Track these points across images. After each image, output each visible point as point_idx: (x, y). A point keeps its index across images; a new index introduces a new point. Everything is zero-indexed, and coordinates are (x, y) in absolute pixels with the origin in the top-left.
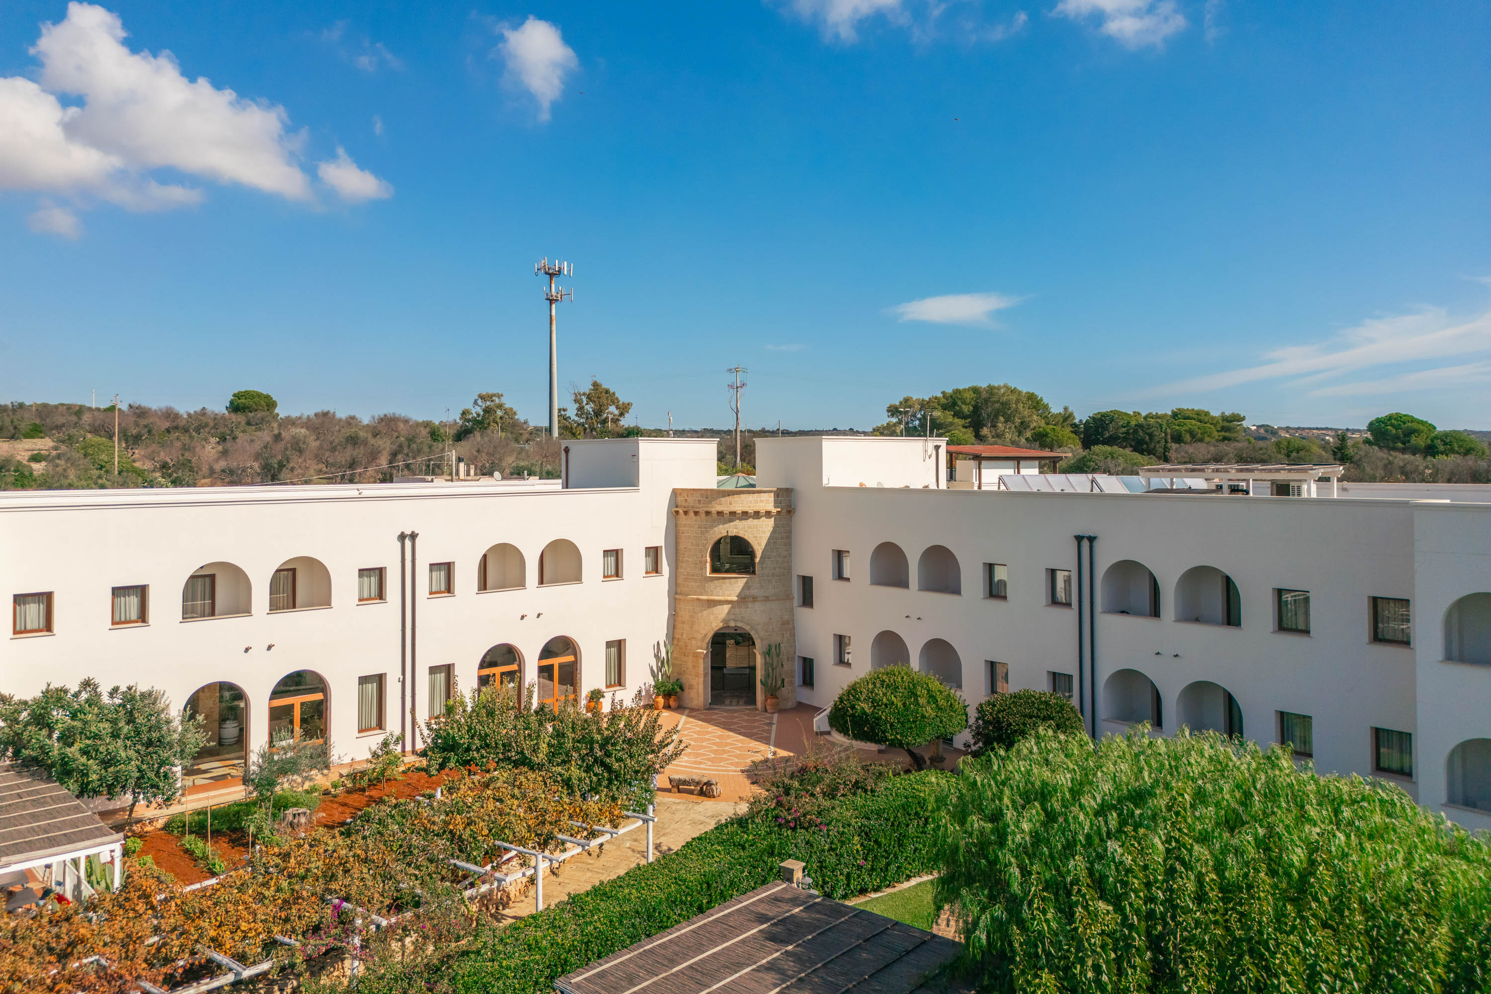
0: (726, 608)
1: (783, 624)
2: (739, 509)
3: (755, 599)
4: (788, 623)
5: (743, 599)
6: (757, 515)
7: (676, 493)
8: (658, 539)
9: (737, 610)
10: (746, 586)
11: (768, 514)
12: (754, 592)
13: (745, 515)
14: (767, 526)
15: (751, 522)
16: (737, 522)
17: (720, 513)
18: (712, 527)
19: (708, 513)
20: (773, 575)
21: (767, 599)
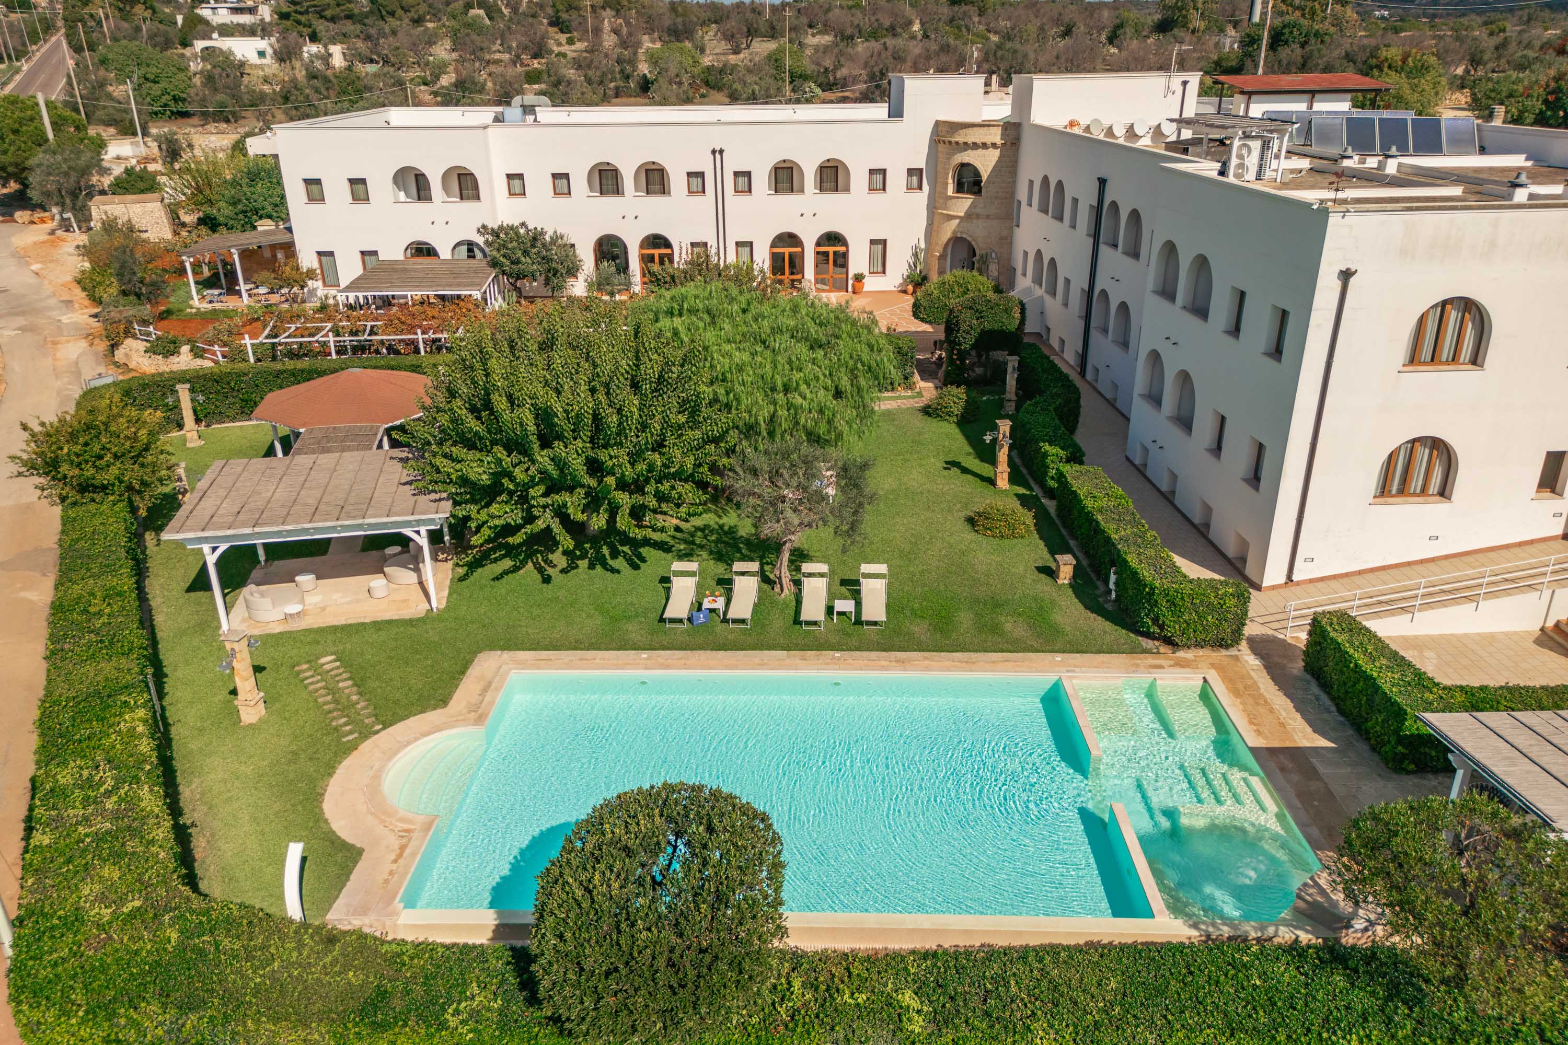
0: (957, 221)
1: (1001, 238)
2: (970, 140)
3: (978, 216)
4: (1006, 238)
5: (969, 216)
6: (984, 146)
7: (938, 123)
8: (921, 163)
9: (964, 224)
10: (973, 206)
11: (994, 145)
12: (978, 210)
13: (975, 146)
14: (993, 156)
15: (980, 152)
16: (970, 151)
17: (957, 143)
18: (954, 154)
19: (950, 142)
20: (996, 198)
21: (988, 217)
